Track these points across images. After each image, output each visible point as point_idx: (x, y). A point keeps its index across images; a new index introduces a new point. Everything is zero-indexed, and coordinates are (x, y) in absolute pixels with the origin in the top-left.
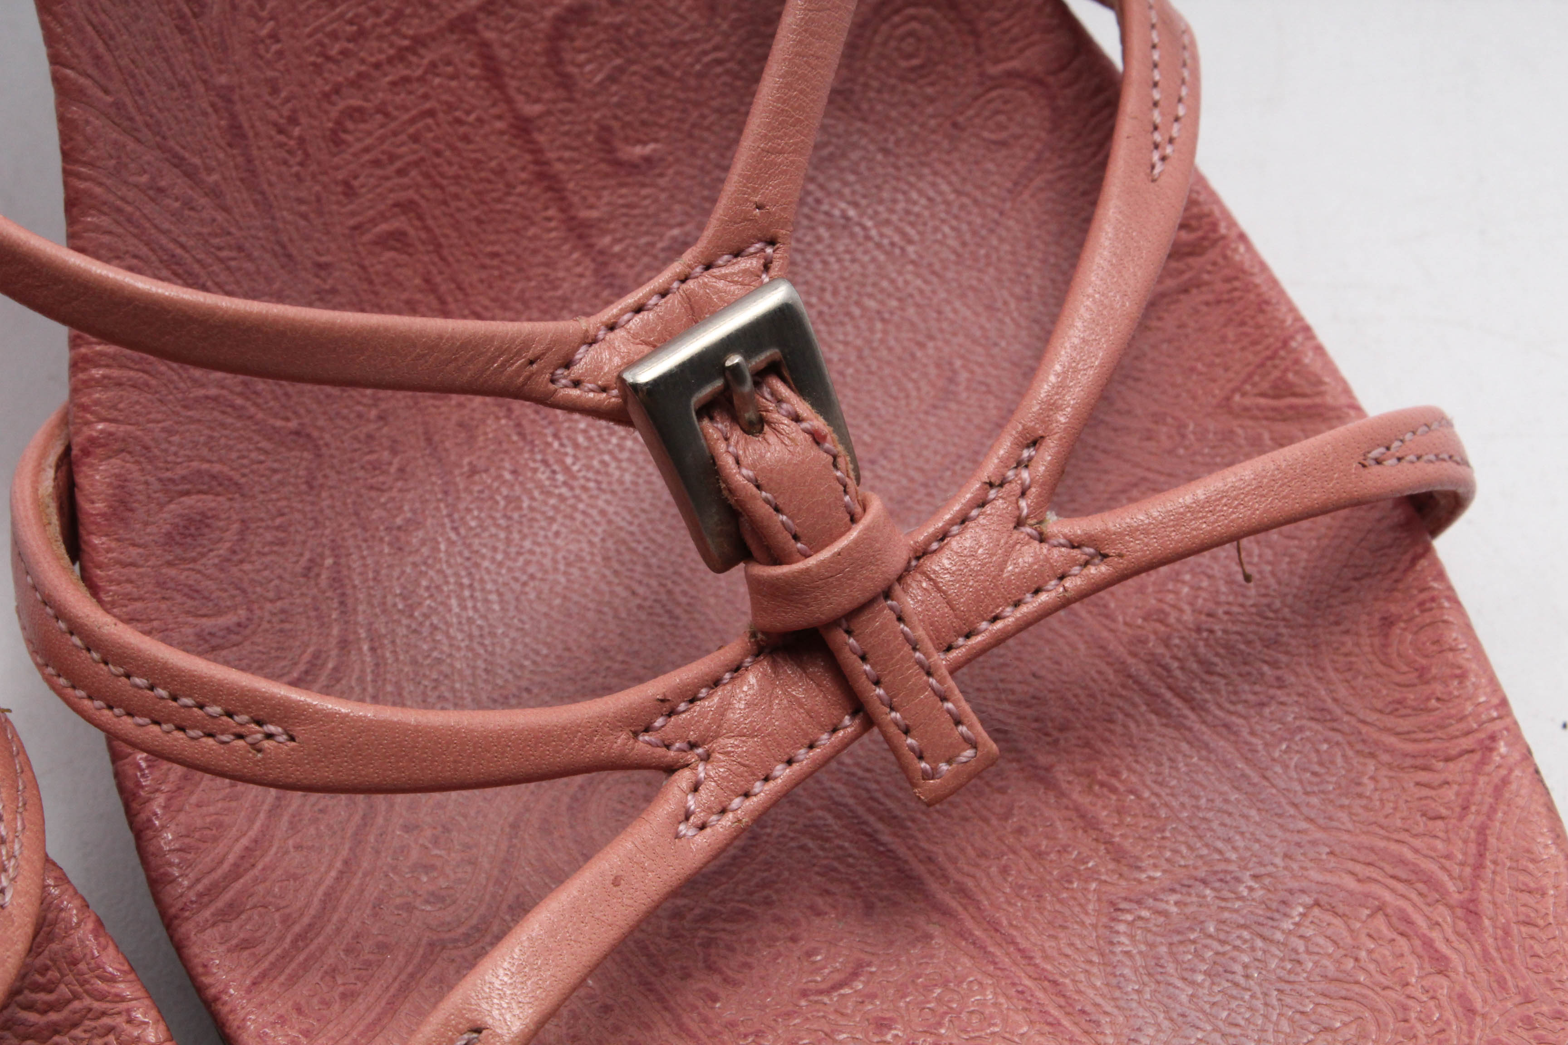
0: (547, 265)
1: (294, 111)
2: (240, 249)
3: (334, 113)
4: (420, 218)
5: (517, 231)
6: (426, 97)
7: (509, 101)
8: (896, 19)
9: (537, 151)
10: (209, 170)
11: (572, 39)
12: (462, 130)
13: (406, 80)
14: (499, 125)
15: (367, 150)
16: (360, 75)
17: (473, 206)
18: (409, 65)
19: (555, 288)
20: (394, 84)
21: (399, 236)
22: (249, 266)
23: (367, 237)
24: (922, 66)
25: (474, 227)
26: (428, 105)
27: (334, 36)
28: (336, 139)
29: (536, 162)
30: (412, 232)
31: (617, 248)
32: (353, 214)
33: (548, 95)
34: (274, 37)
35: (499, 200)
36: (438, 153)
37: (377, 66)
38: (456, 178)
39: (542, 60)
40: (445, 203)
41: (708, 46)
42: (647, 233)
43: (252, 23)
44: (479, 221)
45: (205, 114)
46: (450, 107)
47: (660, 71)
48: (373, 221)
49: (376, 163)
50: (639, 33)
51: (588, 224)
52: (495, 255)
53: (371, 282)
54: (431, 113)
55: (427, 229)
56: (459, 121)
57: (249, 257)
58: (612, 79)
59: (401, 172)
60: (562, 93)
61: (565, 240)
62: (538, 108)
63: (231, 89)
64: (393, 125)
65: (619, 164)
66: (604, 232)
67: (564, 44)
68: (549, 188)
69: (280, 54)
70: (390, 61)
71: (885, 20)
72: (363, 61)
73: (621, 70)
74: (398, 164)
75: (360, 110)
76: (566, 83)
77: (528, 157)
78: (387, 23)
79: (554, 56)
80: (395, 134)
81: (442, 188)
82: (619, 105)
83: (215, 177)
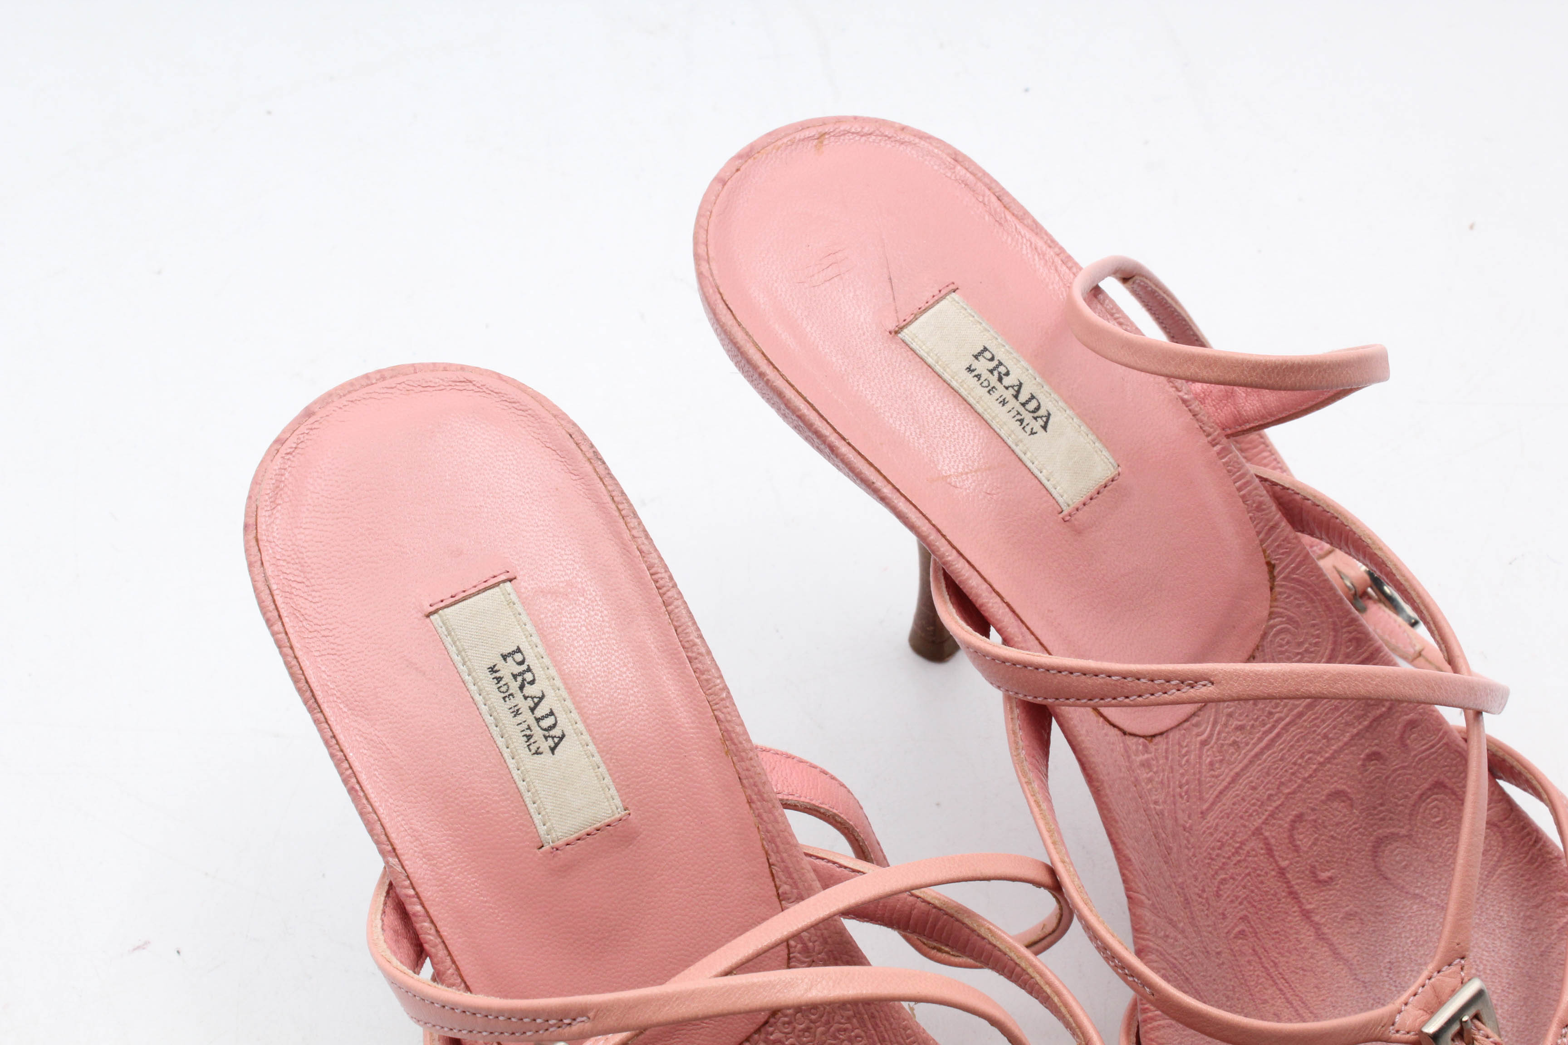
0: (1296, 933)
1: (1203, 886)
2: (1192, 953)
3: (1216, 883)
4: (1249, 923)
5: (1283, 920)
6: (1247, 867)
7: (1276, 862)
8: (1429, 800)
9: (1288, 882)
10: (1180, 921)
11: (1298, 829)
12: (1260, 879)
13: (1239, 861)
14: (1273, 873)
15: (1228, 897)
16: (1224, 864)
17: (1266, 912)
18: (1239, 855)
19: (1301, 943)
20: (1235, 864)
21: (1242, 932)
22: (1196, 960)
23: (1232, 935)
24: (1441, 821)
25: (1267, 921)
26: (1247, 871)
27: (1213, 849)
28: (1218, 896)
29: (1288, 887)
30: (1246, 929)
31: (1323, 920)
32: (1226, 926)
33: (1290, 856)
34: (1194, 855)
35: (1275, 907)
36: (1252, 891)
37: (1229, 858)
38: (1260, 900)
39: (1287, 841)
40: (1257, 913)
41: (1350, 823)
42: (1334, 912)
43: (1186, 851)
44: (1269, 918)
45: (1176, 897)
46: (1255, 869)
47: (1332, 837)
48: (1233, 928)
49: (1232, 901)
50: (1323, 823)
51: (1308, 911)
52: (1276, 933)
53: (1235, 956)
54: (1249, 874)
55: (1252, 927)
56: (1259, 875)
57: (1195, 956)
58: (1314, 844)
59: (1241, 903)
60: (1296, 854)
61: (1302, 920)
62: (1287, 862)
63: (1183, 883)
64: (1236, 883)
65: (1320, 882)
66: (1317, 914)
67: (1295, 832)
68: (1294, 898)
69: (1197, 862)
70: (1233, 854)
71: (1424, 801)
72: (1224, 857)
73: (1317, 839)
74: (1240, 900)
75: (1224, 879)
76: (1297, 849)
77: (1285, 885)
78: (1231, 838)
79: (1291, 837)
80: (1237, 887)
81: (1255, 907)
82: (1318, 855)
83: (1182, 924)
